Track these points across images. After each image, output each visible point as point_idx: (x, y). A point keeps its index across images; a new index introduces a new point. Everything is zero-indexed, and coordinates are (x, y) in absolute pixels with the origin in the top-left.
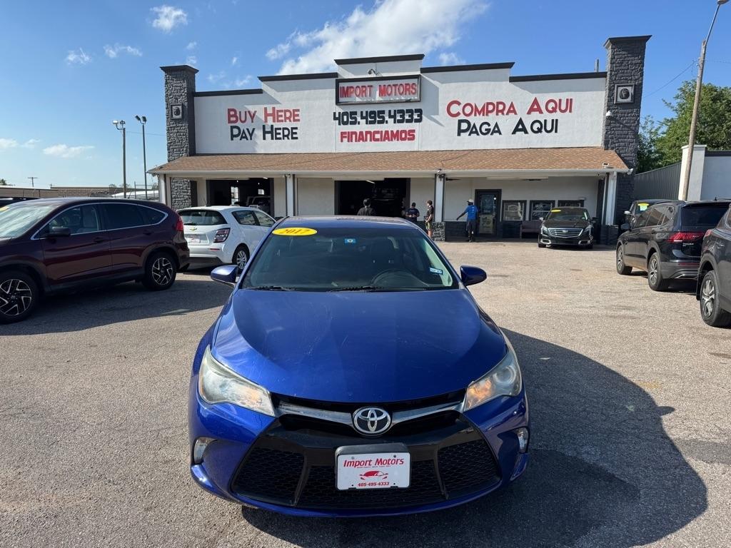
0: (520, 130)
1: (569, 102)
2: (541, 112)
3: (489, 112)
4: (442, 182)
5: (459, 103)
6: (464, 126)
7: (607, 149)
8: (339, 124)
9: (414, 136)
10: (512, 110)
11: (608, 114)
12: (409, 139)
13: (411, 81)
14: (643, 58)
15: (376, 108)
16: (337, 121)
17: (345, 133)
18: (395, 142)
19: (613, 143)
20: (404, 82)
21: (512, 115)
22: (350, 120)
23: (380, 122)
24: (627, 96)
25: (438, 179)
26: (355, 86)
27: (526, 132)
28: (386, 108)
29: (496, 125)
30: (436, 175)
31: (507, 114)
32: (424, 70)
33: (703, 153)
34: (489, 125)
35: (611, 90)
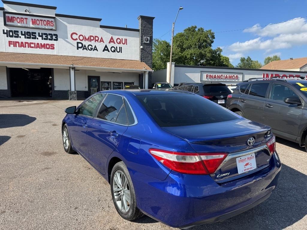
0: (106, 50)
1: (126, 40)
2: (115, 43)
3: (91, 40)
4: (73, 71)
5: (77, 34)
6: (80, 45)
7: (141, 61)
8: (7, 36)
9: (54, 47)
10: (102, 40)
11: (142, 47)
12: (51, 49)
13: (50, 20)
14: (152, 26)
15: (31, 31)
16: (6, 35)
17: (12, 42)
18: (43, 49)
19: (144, 59)
20: (46, 19)
21: (102, 42)
22: (14, 35)
23: (33, 38)
24: (147, 41)
25: (71, 70)
26: (16, 17)
27: (109, 51)
28: (37, 31)
29: (95, 47)
30: (70, 67)
31: (100, 42)
32: (57, 15)
33: (174, 65)
34: (92, 46)
35: (142, 37)
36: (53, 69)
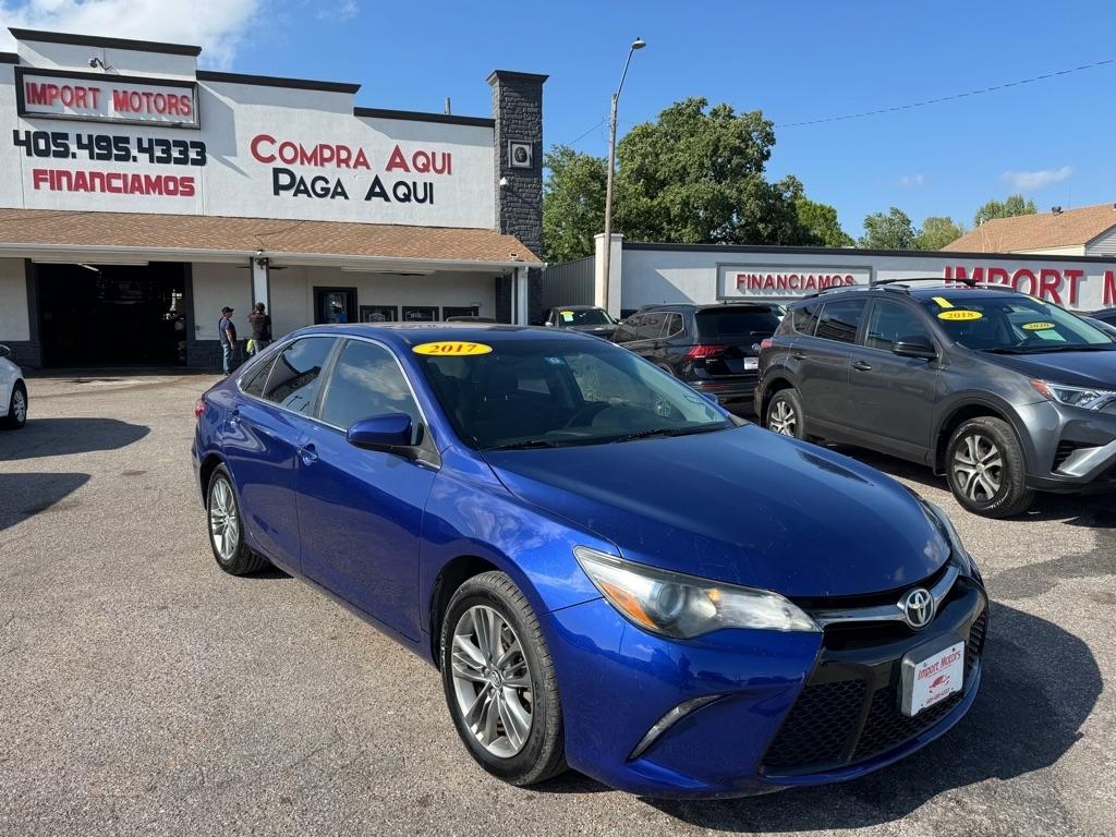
0: (377, 195)
1: (447, 158)
2: (407, 170)
3: (324, 161)
4: (264, 273)
5: (272, 141)
6: (284, 179)
7: (504, 233)
8: (29, 154)
9: (192, 189)
10: (362, 161)
11: (503, 182)
12: (183, 194)
13: (179, 92)
14: (540, 106)
15: (111, 132)
16: (24, 148)
17: (44, 172)
18: (154, 196)
19: (511, 225)
20: (165, 90)
21: (362, 168)
22: (53, 148)
23: (118, 158)
24: (524, 159)
25: (256, 268)
26: (60, 86)
27: (387, 199)
28: (133, 134)
29: (339, 183)
30: (251, 259)
31: (355, 167)
32: (202, 75)
33: (620, 244)
34: (327, 182)
35: (503, 147)
36: (189, 265)
